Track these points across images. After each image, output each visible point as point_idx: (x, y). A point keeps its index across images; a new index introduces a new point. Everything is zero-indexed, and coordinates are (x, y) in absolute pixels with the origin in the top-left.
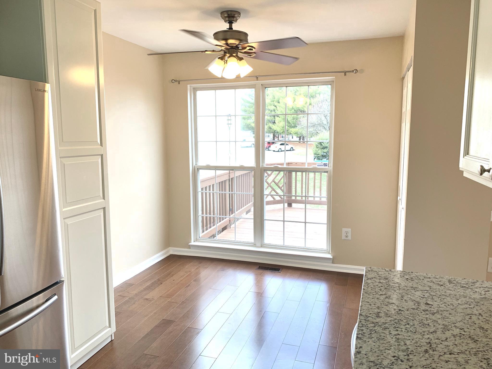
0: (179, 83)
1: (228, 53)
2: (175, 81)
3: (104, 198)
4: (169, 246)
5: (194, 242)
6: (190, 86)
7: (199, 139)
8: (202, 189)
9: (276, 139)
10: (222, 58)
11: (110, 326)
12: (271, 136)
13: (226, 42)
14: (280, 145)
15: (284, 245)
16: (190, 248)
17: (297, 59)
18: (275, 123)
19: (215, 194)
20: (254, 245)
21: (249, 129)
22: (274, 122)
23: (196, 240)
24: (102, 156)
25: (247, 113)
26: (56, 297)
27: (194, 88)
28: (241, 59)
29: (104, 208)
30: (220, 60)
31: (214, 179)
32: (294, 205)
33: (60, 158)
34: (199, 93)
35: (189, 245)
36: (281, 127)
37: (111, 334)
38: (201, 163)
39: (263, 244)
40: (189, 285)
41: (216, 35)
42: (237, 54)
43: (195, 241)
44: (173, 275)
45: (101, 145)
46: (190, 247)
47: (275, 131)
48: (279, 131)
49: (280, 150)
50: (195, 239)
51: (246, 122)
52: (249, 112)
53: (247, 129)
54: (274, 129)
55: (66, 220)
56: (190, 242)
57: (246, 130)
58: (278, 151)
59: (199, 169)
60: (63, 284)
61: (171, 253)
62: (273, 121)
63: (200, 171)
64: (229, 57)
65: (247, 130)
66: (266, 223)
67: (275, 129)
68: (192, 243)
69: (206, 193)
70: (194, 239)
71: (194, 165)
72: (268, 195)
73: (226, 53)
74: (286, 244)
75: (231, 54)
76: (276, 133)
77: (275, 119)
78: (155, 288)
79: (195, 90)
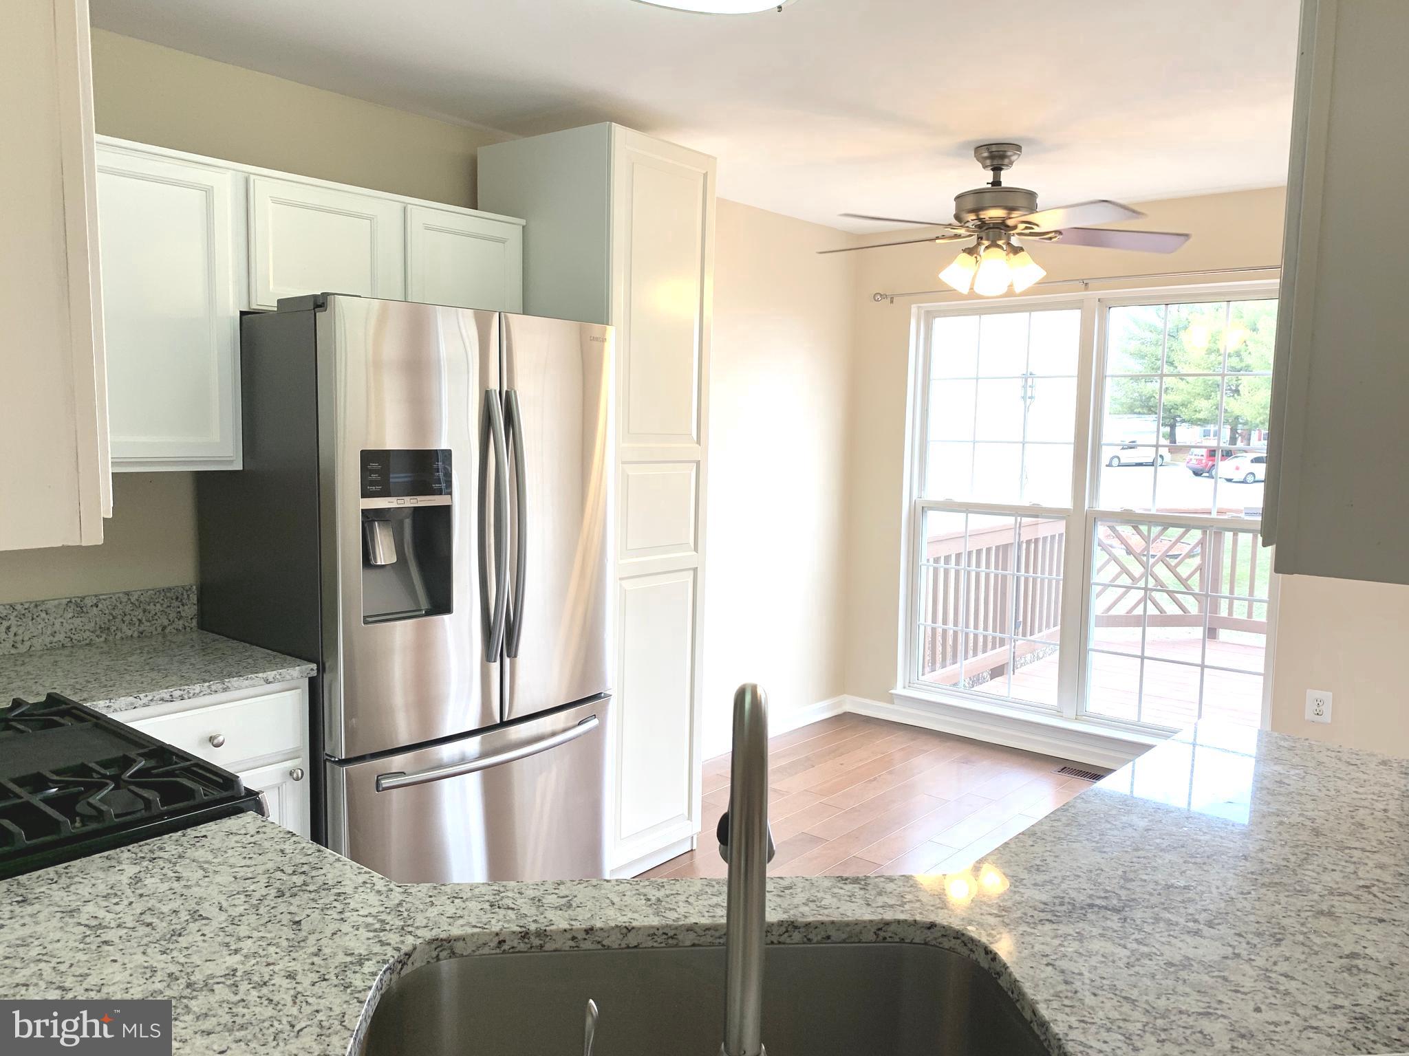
0: (892, 302)
1: (988, 240)
2: (881, 295)
3: (696, 549)
4: (844, 693)
5: (904, 688)
6: (919, 307)
7: (932, 435)
8: (937, 560)
9: (1240, 444)
10: (971, 251)
11: (690, 817)
12: (1226, 433)
13: (977, 215)
14: (1252, 461)
15: (1139, 721)
16: (892, 703)
17: (1187, 236)
18: (1239, 395)
19: (962, 573)
20: (1058, 713)
21: (1150, 410)
22: (1237, 391)
23: (909, 685)
24: (698, 463)
25: (1146, 361)
26: (594, 723)
27: (928, 313)
28: (1016, 250)
29: (695, 570)
30: (965, 255)
31: (963, 540)
32: (1223, 634)
33: (623, 463)
34: (939, 323)
35: (892, 694)
36: (1257, 407)
37: (690, 834)
38: (934, 493)
39: (1082, 714)
40: (875, 779)
41: (959, 200)
42: (1009, 239)
43: (907, 686)
44: (842, 754)
45: (699, 442)
46: (891, 699)
47: (1237, 418)
48: (1249, 420)
49: (1250, 479)
50: (908, 681)
51: (1140, 391)
52: (1153, 360)
53: (1141, 411)
54: (1232, 412)
55: (624, 583)
56: (894, 686)
57: (1139, 413)
58: (1244, 482)
59: (926, 509)
60: (607, 703)
61: (848, 708)
62: (1234, 388)
63: (930, 513)
64: (987, 248)
65: (1144, 414)
66: (1094, 659)
67: (1237, 413)
68: (899, 690)
69: (946, 572)
70: (904, 681)
71: (915, 497)
72: (1106, 586)
73: (981, 238)
74: (1146, 719)
75: (992, 241)
76: (1241, 424)
77: (1239, 382)
78: (796, 773)
79: (930, 316)
